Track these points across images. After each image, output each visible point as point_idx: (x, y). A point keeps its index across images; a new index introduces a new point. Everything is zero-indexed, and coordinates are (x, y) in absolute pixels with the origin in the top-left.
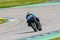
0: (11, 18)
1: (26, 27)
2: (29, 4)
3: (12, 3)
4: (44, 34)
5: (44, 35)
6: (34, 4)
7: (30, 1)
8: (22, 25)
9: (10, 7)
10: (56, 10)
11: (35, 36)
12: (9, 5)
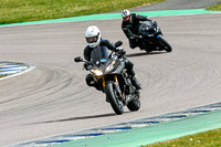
0: (13, 63)
1: (68, 99)
2: (78, 14)
3: (17, 10)
4: (135, 126)
5: (133, 126)
6: (98, 12)
7: (84, 4)
8: (51, 91)
9: (9, 23)
10: (179, 35)
11: (100, 132)
12: (4, 15)
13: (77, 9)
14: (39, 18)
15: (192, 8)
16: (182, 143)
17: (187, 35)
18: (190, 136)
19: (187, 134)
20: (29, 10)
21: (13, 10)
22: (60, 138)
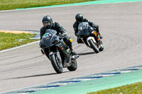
4: (123, 72)
22: (75, 80)
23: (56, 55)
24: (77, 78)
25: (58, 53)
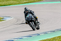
0: (7, 17)
1: (22, 27)
2: (25, 3)
3: (8, 2)
5: (40, 34)
6: (31, 2)
9: (6, 5)
12: (5, 3)
13: (25, 2)
14: (15, 4)
15: (57, 1)
16: (54, 39)
17: (55, 9)
18: (56, 37)
19: (55, 36)
20: (12, 2)
21: (7, 2)
22: (20, 38)
23: (32, 23)
24: (21, 37)
25: (33, 23)
